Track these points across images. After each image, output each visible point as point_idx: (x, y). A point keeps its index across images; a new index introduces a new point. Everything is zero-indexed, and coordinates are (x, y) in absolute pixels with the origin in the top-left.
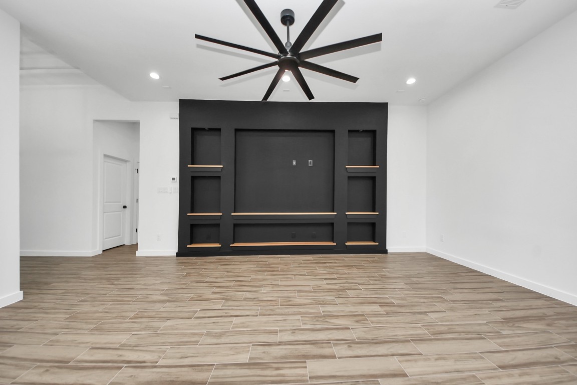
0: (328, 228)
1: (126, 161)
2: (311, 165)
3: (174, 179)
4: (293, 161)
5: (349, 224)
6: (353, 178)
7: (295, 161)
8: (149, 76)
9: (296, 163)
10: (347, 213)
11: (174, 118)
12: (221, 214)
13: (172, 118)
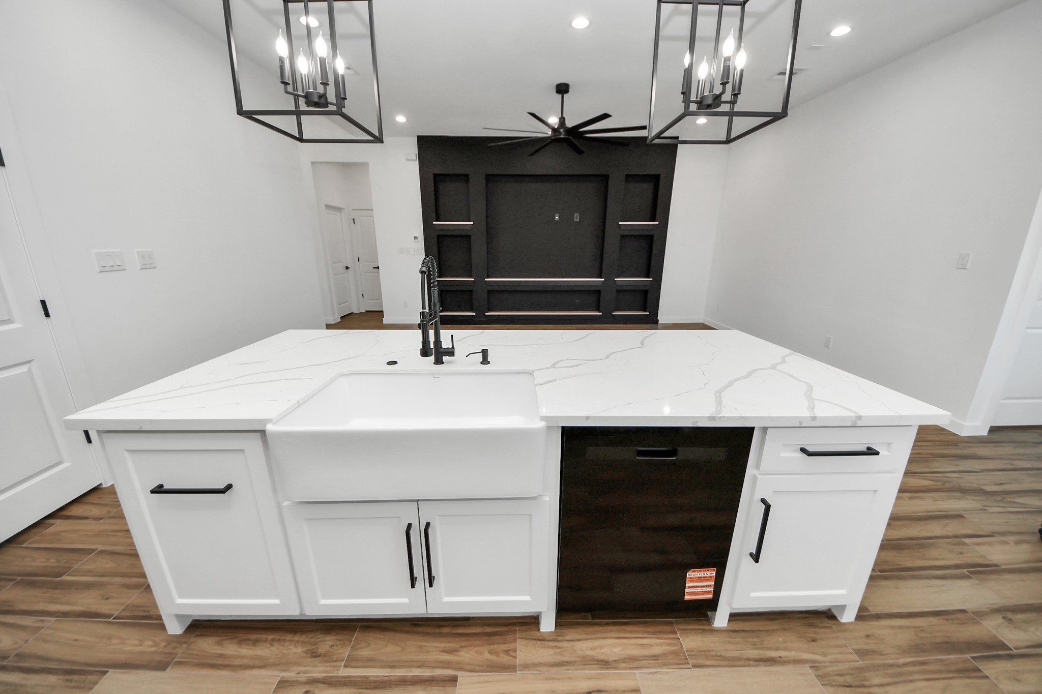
0: (594, 297)
1: (340, 209)
2: (578, 220)
3: (416, 238)
4: (556, 215)
5: (618, 291)
6: (627, 237)
7: (558, 215)
8: (395, 119)
9: (559, 218)
10: (616, 279)
11: (411, 160)
12: (474, 279)
13: (408, 160)
